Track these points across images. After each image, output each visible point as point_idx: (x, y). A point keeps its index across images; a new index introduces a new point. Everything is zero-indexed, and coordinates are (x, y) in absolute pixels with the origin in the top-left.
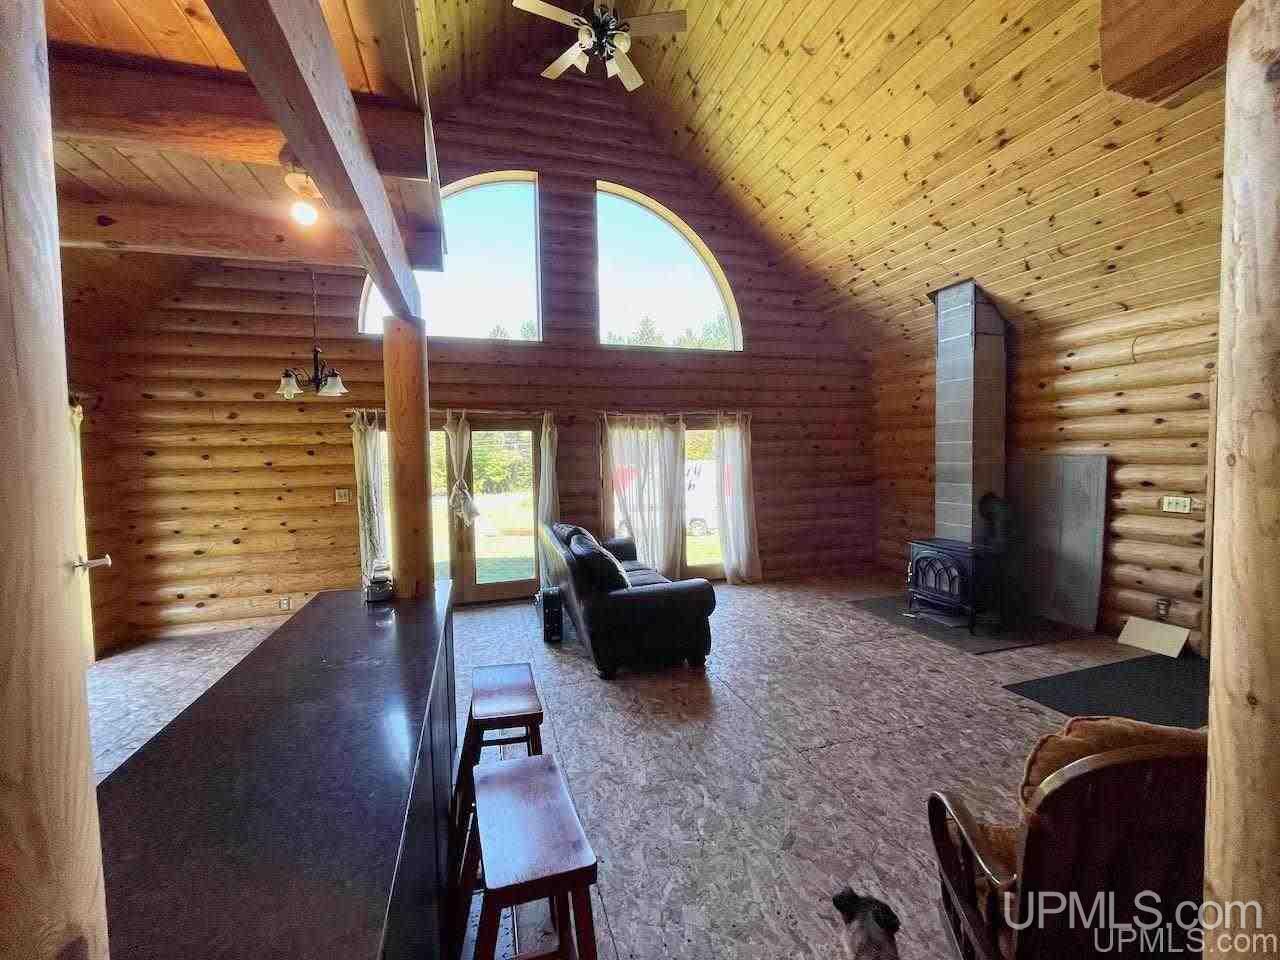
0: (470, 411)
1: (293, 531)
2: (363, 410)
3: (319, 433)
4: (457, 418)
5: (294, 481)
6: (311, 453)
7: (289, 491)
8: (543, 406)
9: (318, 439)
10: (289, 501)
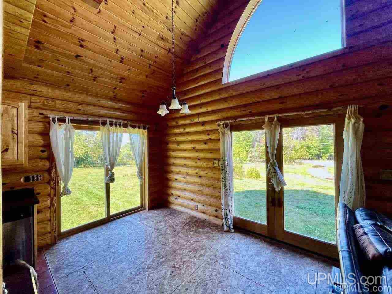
0: (280, 115)
1: (200, 177)
2: (223, 122)
3: (208, 135)
4: (271, 120)
5: (202, 155)
6: (206, 143)
7: (199, 159)
8: (345, 103)
9: (208, 137)
10: (199, 163)
